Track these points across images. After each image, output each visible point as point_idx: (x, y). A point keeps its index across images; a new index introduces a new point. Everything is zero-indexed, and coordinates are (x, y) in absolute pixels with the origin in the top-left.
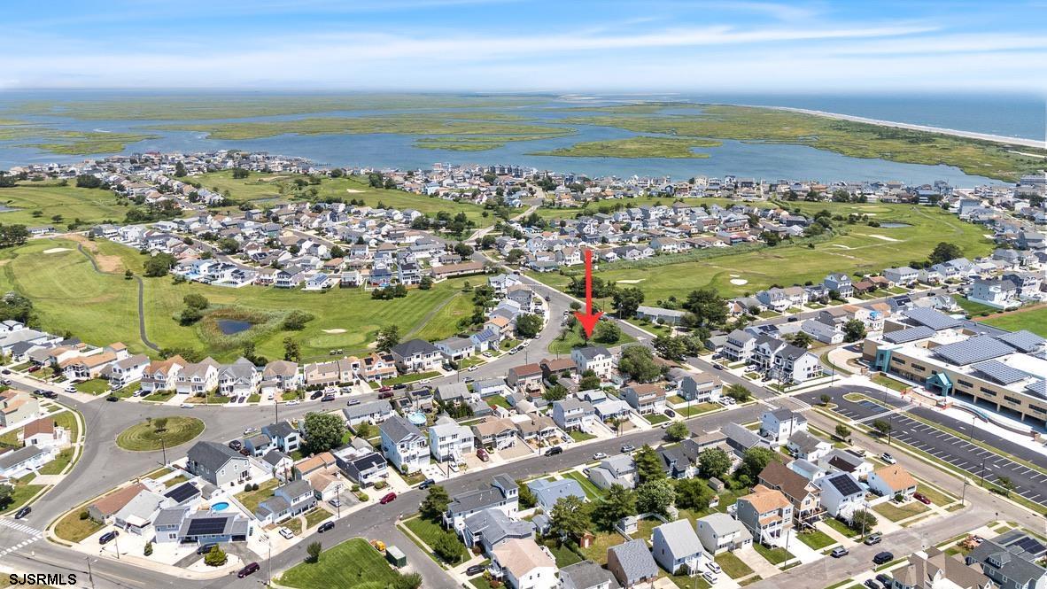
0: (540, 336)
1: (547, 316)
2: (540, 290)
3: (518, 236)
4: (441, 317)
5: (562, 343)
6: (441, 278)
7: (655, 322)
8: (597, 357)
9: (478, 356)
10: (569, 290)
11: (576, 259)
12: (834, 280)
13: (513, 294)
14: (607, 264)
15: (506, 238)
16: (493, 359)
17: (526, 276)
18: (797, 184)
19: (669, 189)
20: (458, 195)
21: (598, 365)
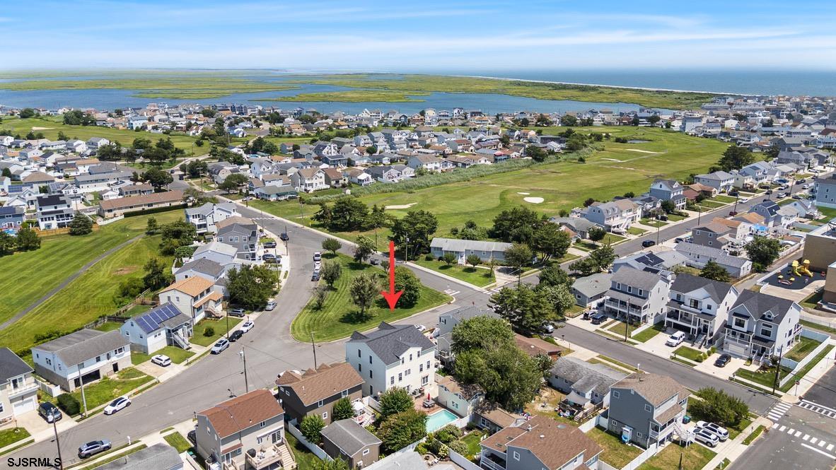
0: (275, 305)
1: (286, 264)
2: (272, 225)
3: (238, 161)
4: (88, 283)
5: (319, 314)
6: (115, 215)
7: (462, 261)
8: (405, 355)
9: (140, 367)
10: (316, 222)
11: (319, 183)
12: (665, 188)
13: (226, 232)
14: (360, 188)
15: (222, 164)
16: (176, 370)
17: (249, 208)
18: (522, 113)
19: (403, 118)
20: (169, 127)
21: (408, 372)
